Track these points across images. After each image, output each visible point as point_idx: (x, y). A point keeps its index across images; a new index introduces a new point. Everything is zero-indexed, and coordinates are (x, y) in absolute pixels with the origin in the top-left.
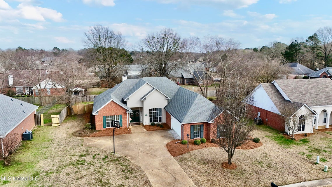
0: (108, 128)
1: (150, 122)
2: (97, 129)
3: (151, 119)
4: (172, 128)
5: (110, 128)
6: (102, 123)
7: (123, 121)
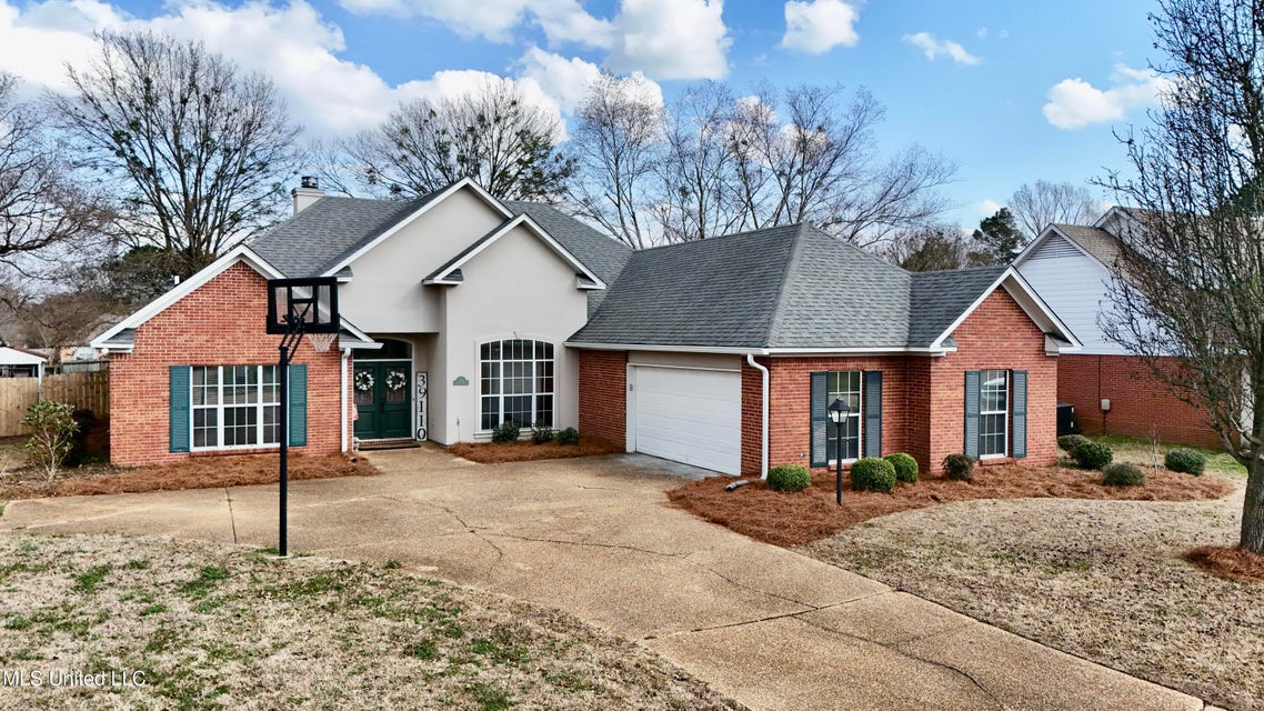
0: (208, 455)
1: (485, 426)
2: (117, 457)
3: (489, 405)
4: (630, 448)
5: (216, 454)
6: (162, 414)
7: (311, 408)
